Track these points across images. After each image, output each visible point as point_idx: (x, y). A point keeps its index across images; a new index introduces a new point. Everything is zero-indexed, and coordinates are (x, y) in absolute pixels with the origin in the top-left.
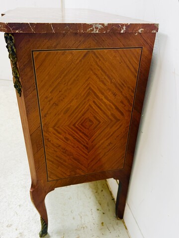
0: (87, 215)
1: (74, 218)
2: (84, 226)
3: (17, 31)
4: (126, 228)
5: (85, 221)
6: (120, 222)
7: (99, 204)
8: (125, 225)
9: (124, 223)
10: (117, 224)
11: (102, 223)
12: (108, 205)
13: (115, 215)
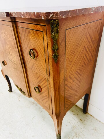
0: (71, 120)
1: (67, 126)
2: (74, 126)
3: (63, 17)
4: (92, 116)
5: (73, 124)
6: (87, 114)
7: (72, 112)
8: (90, 115)
9: (89, 114)
10: (87, 116)
11: (81, 120)
12: (77, 110)
13: (83, 113)
